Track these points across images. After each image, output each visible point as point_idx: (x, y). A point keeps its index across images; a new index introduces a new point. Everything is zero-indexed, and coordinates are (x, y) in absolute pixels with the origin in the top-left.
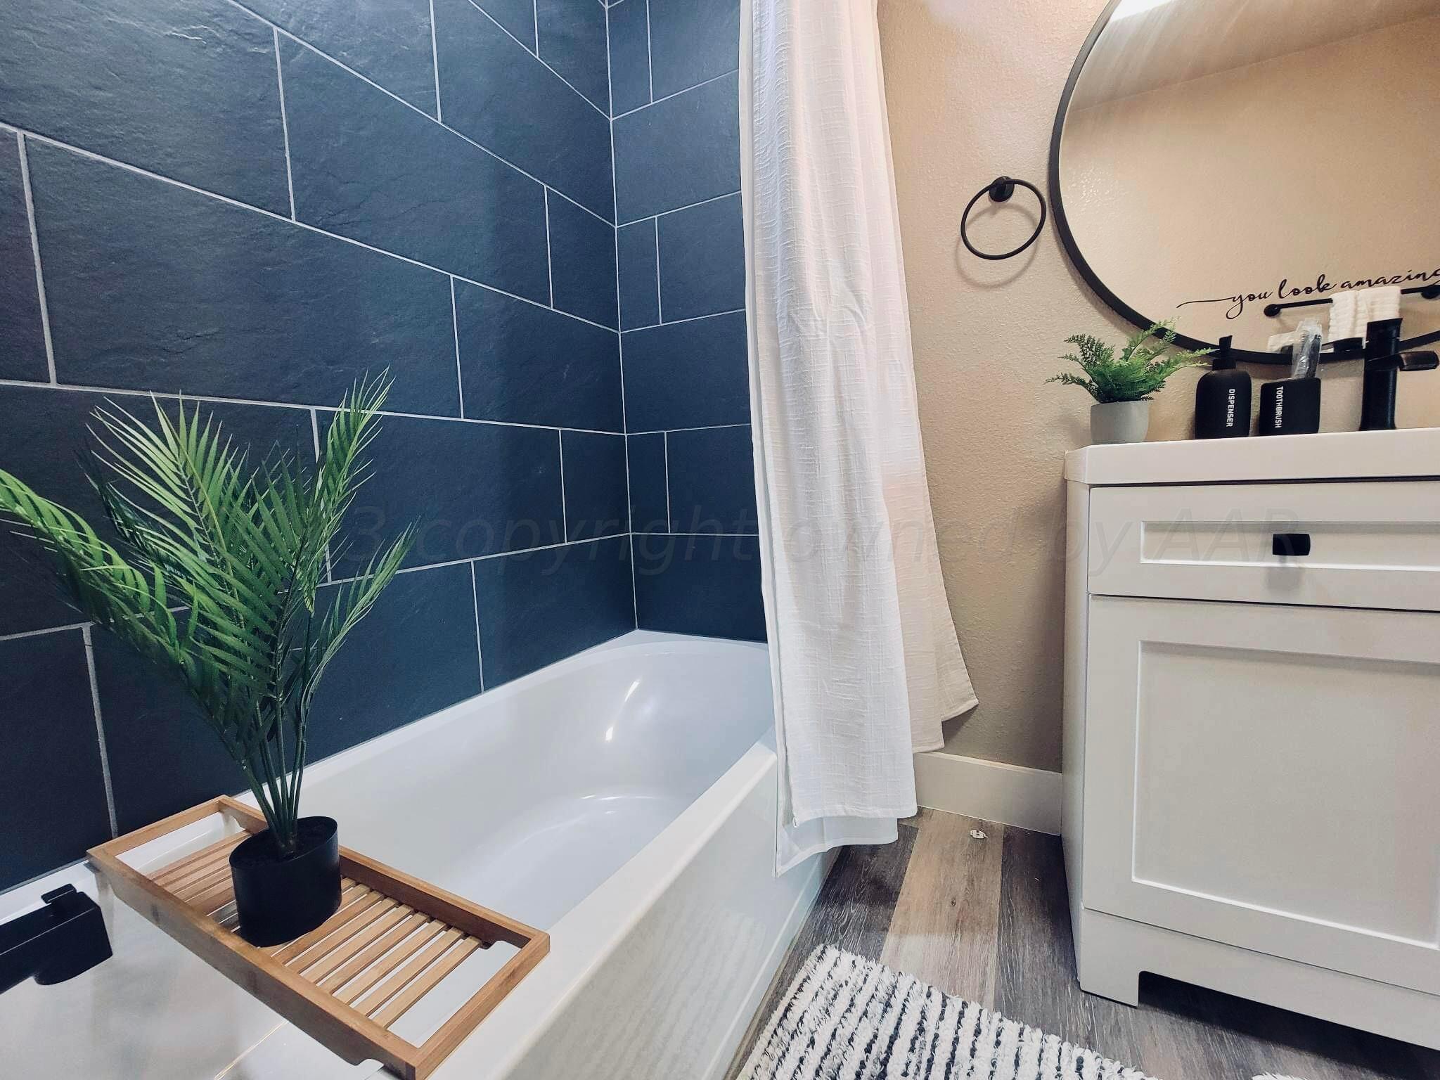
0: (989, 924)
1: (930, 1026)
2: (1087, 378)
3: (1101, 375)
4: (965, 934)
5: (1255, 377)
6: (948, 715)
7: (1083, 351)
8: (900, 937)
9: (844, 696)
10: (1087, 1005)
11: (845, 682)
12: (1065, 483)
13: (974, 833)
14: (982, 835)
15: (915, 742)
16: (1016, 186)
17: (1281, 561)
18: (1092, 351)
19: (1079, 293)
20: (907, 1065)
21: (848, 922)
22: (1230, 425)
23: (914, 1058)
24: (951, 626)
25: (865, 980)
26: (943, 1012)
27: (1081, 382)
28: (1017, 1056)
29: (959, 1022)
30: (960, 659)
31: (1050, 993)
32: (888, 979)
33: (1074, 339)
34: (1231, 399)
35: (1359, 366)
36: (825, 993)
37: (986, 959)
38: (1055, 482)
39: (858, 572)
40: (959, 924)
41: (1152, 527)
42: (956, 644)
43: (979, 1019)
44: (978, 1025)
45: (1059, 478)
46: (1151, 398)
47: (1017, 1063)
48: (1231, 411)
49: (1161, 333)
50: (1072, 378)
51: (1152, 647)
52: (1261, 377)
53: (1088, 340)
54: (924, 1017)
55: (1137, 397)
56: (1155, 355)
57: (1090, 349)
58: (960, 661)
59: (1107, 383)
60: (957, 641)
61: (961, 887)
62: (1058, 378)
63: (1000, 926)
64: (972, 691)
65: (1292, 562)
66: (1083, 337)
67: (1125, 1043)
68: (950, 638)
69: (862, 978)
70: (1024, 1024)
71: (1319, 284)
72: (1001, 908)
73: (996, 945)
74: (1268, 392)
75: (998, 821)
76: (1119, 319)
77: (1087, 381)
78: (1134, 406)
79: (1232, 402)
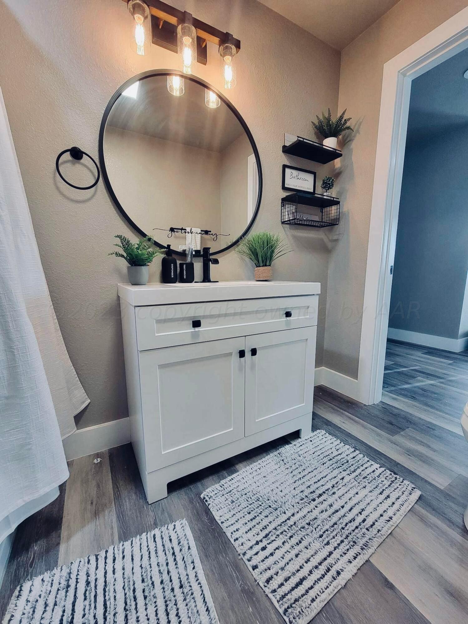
0: (110, 503)
1: (92, 579)
2: (125, 255)
3: (131, 254)
4: (100, 515)
5: (178, 260)
6: (77, 412)
7: (122, 242)
8: (67, 542)
9: (14, 438)
10: (152, 509)
11: (14, 429)
12: (118, 297)
13: (95, 461)
14: (99, 460)
15: (62, 435)
16: (84, 155)
17: (194, 329)
18: (126, 244)
19: (117, 215)
20: (84, 610)
21: (34, 558)
22: (173, 277)
23: (87, 602)
24: (73, 369)
25: (52, 584)
26: (97, 564)
27: (123, 256)
28: (132, 556)
29: (105, 563)
30: (79, 384)
31: (139, 515)
32: (65, 573)
33: (118, 236)
34: (172, 267)
35: (202, 259)
36: (26, 616)
37: (112, 520)
38: (115, 298)
39: (16, 364)
40: (97, 512)
41: (159, 321)
42: (76, 377)
43: (114, 553)
44: (114, 556)
45: (116, 295)
46: (148, 265)
47: (132, 559)
48: (172, 272)
49: (149, 239)
50: (119, 254)
51: (162, 367)
52: (180, 260)
53: (124, 238)
54: (88, 576)
55: (144, 265)
56: (148, 248)
57: (125, 241)
58: (79, 385)
59: (133, 258)
60: (76, 376)
61: (93, 491)
62: (114, 253)
63: (115, 499)
64: (87, 397)
65: (197, 329)
66: (121, 236)
67: (166, 514)
68: (73, 375)
69: (50, 584)
70: (132, 538)
71: (191, 231)
72: (114, 490)
73: (114, 510)
74: (181, 265)
75: (105, 449)
76: (133, 230)
77: (125, 256)
78: (143, 268)
79: (173, 269)
